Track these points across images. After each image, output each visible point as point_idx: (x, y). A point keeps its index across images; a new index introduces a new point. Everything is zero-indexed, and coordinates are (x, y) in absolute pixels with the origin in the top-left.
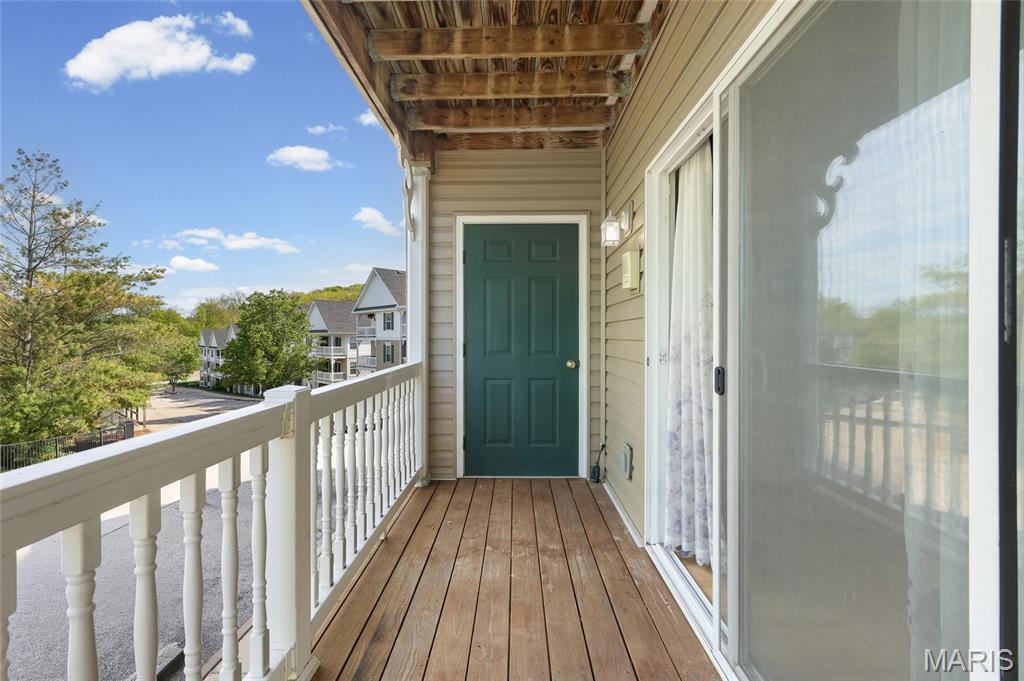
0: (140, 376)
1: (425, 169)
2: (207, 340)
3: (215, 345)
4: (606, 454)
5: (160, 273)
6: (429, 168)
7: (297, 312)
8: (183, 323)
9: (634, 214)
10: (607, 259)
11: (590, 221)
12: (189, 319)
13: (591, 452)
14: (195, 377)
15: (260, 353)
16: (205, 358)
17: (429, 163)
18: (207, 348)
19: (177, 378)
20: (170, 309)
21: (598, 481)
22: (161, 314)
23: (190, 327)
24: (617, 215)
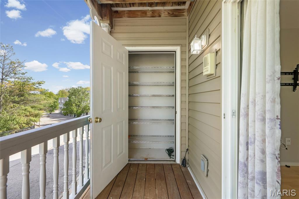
0: (37, 112)
1: (107, 25)
2: (61, 101)
3: (63, 102)
4: (188, 153)
5: (43, 83)
6: (109, 24)
7: (87, 93)
8: (54, 96)
9: (210, 35)
10: (189, 65)
11: (181, 49)
12: (56, 95)
13: (181, 152)
14: (57, 112)
15: (74, 105)
16: (60, 106)
17: (108, 22)
18: (61, 103)
19: (52, 112)
20: (51, 92)
21: (185, 166)
22: (48, 93)
23: (57, 97)
24: (200, 37)
